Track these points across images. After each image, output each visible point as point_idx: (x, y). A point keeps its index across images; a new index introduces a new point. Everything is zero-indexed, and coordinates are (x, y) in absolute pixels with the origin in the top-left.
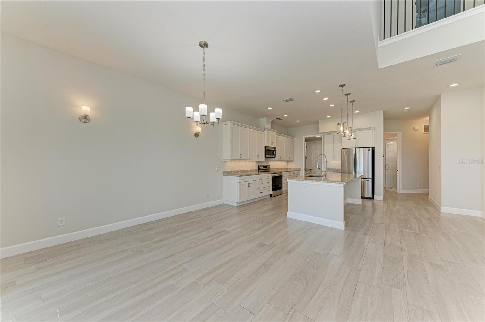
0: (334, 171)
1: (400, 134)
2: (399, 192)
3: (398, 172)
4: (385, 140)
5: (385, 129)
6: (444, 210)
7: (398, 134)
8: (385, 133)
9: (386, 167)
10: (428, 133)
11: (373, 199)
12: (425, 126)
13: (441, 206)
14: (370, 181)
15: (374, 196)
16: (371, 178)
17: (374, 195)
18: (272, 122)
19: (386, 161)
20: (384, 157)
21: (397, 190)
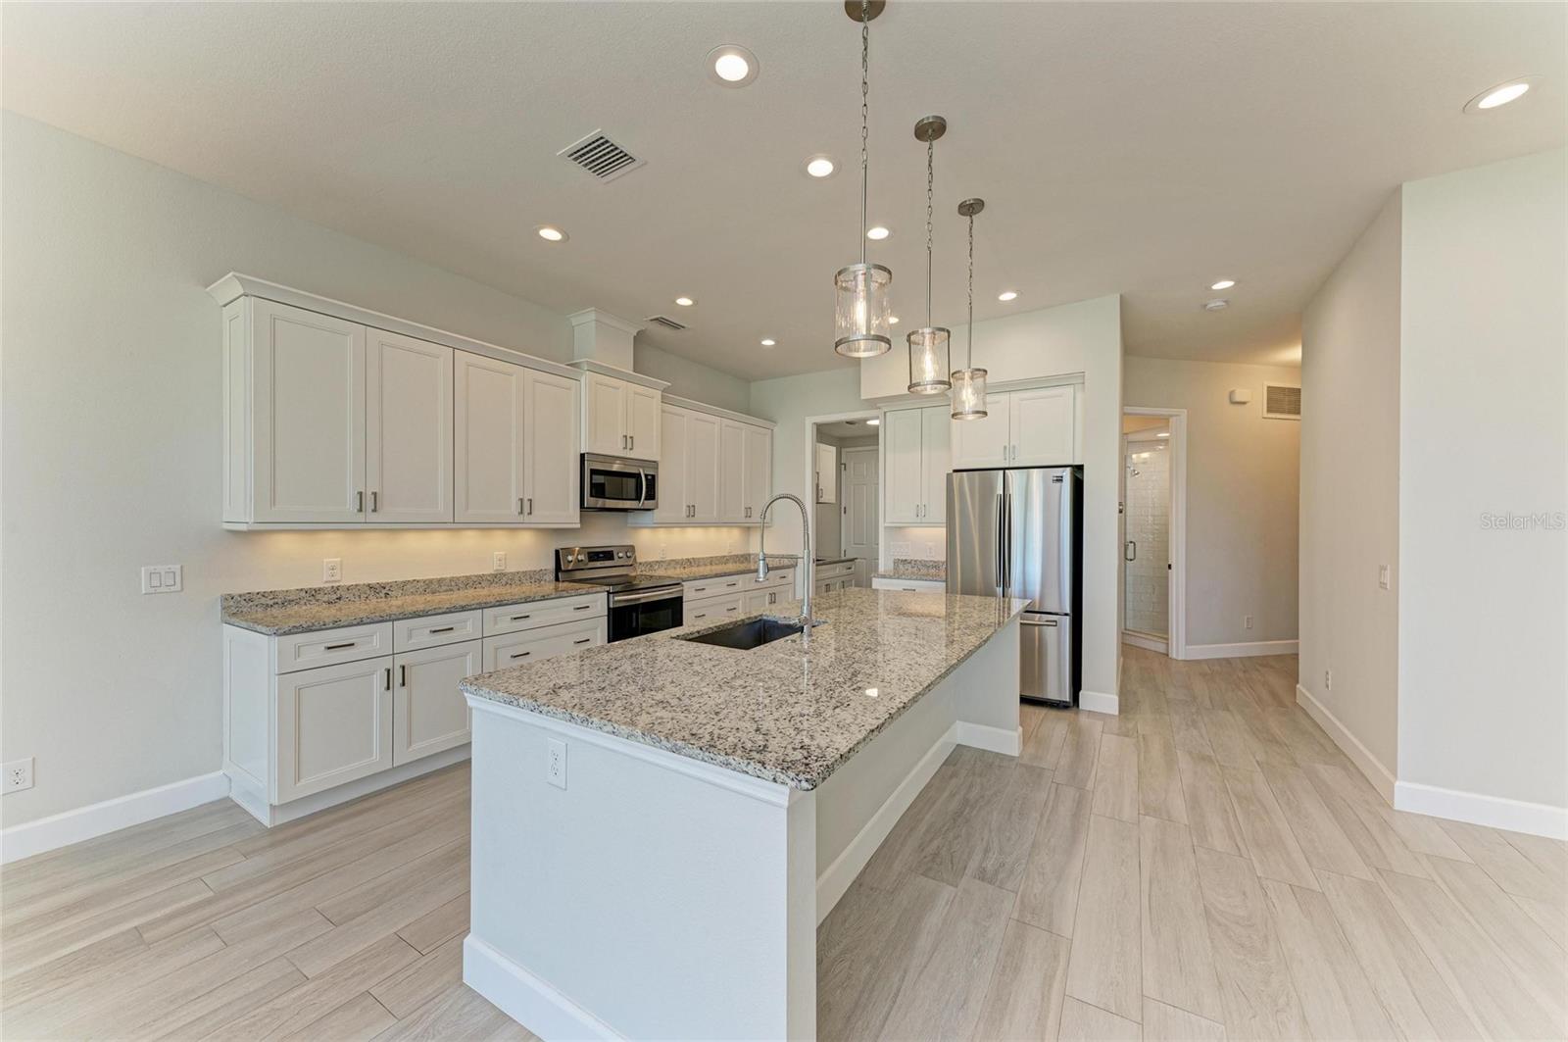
0: (924, 571)
1: (1181, 418)
2: (1174, 656)
3: (1173, 573)
4: (1127, 444)
5: (1127, 396)
6: (1409, 795)
7: (1175, 418)
8: (1129, 409)
9: (1126, 548)
10: (1297, 417)
11: (1075, 708)
12: (1268, 387)
13: (1395, 774)
14: (1067, 622)
15: (1081, 693)
16: (1068, 609)
17: (1080, 689)
18: (640, 340)
19: (1128, 527)
20: (1121, 512)
21: (1168, 644)
